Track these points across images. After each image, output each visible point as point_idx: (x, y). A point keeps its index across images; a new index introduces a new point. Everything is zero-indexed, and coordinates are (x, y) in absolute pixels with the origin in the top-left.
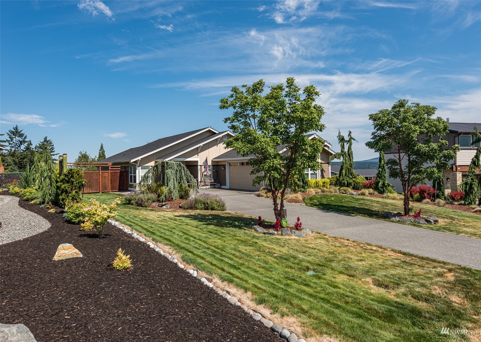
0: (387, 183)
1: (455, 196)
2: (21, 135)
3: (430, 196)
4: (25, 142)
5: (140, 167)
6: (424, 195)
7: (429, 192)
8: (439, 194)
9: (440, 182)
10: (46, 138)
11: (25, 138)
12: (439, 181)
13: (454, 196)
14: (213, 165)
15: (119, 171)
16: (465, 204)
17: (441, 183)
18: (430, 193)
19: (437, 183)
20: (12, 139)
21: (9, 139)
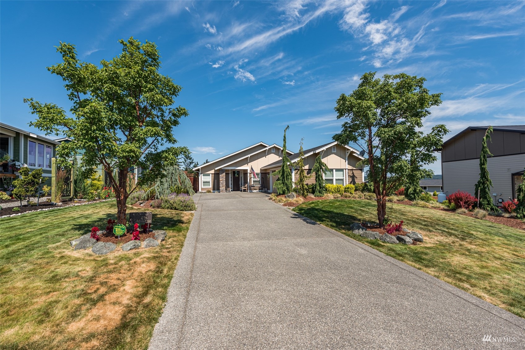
0: (419, 190)
1: (509, 206)
2: (190, 159)
3: (469, 205)
4: (193, 163)
5: (202, 175)
6: (460, 203)
7: (466, 200)
8: (483, 202)
9: (484, 188)
10: (207, 160)
11: (193, 160)
12: (484, 186)
13: (507, 206)
14: (261, 173)
15: (193, 178)
16: (516, 217)
17: (487, 190)
18: (468, 201)
19: (481, 189)
20: (185, 161)
21: (184, 161)
